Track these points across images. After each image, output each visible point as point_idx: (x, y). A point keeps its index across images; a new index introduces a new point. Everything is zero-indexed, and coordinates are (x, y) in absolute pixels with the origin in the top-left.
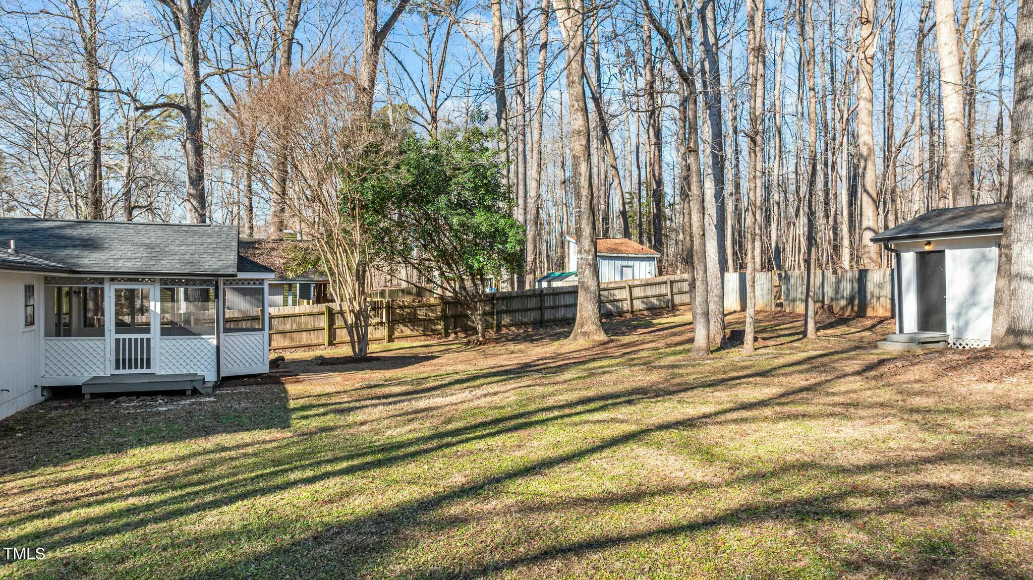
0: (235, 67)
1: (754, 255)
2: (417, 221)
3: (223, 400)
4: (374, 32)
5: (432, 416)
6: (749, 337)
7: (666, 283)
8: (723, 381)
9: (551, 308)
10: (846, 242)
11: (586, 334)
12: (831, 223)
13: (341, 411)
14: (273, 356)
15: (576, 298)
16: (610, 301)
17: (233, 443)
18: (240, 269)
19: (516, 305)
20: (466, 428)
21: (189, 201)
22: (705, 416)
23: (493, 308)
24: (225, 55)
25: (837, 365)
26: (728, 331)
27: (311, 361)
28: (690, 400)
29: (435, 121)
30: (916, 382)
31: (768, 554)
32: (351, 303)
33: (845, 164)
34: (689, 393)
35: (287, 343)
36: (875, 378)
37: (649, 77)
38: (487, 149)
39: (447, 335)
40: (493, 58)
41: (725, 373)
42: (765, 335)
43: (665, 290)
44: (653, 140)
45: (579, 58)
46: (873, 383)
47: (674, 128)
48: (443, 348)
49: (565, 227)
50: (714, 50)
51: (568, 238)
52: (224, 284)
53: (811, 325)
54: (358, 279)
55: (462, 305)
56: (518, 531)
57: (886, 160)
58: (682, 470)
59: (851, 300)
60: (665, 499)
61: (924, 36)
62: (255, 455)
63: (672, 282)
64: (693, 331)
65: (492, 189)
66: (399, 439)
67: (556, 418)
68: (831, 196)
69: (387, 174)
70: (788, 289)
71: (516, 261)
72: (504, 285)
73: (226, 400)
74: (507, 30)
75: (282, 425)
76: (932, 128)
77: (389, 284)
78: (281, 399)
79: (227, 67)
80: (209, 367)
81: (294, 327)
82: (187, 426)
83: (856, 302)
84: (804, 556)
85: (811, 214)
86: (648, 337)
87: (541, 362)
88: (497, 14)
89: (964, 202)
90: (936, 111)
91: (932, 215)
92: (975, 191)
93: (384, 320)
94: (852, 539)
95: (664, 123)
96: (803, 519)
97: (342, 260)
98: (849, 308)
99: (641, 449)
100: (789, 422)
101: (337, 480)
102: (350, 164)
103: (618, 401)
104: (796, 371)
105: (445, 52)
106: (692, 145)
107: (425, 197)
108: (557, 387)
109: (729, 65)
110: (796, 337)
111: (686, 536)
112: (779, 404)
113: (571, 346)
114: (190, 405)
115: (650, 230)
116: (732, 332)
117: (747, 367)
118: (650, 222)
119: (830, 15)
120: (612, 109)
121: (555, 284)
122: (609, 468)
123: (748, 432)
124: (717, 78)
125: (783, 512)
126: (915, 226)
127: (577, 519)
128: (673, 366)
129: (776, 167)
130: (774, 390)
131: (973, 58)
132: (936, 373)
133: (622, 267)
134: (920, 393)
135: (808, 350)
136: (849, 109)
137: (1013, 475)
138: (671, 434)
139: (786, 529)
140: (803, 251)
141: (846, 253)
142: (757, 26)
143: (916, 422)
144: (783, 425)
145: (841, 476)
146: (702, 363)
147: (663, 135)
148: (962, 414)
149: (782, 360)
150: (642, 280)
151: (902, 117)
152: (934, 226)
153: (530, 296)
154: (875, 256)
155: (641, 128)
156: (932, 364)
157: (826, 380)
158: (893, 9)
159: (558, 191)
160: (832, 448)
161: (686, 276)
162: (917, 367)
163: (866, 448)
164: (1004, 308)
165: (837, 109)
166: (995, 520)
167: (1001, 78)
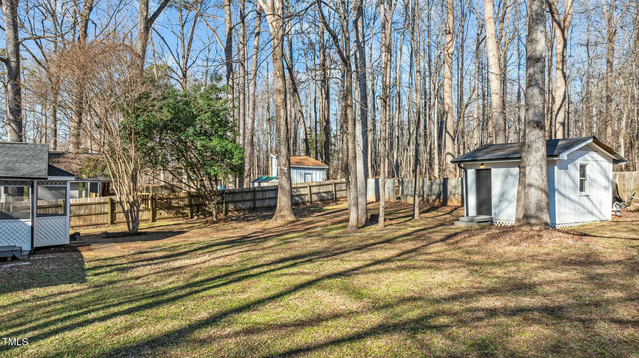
0: (46, 35)
1: (384, 168)
2: (173, 143)
3: (36, 264)
4: (146, 18)
5: (185, 273)
6: (381, 219)
7: (332, 184)
8: (366, 246)
9: (260, 199)
10: (436, 161)
11: (282, 216)
12: (428, 150)
13: (123, 270)
14: (72, 232)
15: (277, 194)
16: (297, 196)
17: (45, 294)
18: (49, 174)
19: (238, 197)
20: (207, 280)
21: (9, 124)
22: (357, 269)
23: (223, 199)
24: (38, 26)
25: (432, 235)
26: (369, 214)
27: (99, 235)
28: (348, 259)
29: (185, 77)
30: (476, 246)
32: (128, 196)
33: (436, 115)
34: (347, 254)
35: (81, 223)
36: (453, 243)
37: (322, 58)
38: (221, 99)
39: (192, 217)
40: (224, 39)
41: (367, 240)
42: (391, 217)
43: (331, 188)
44: (324, 96)
45: (280, 45)
46: (453, 247)
47: (337, 88)
48: (190, 225)
49: (269, 147)
50: (362, 45)
51: (271, 155)
52: (38, 184)
53: (417, 211)
54: (133, 181)
55: (202, 198)
56: (244, 349)
57: (459, 113)
58: (344, 305)
59: (439, 196)
60: (334, 323)
61: (479, 44)
62: (62, 302)
63: (335, 184)
64: (348, 214)
65: (224, 124)
66: (163, 288)
67: (265, 272)
68: (428, 133)
69: (154, 113)
70: (403, 189)
71: (238, 170)
72: (230, 185)
73: (38, 264)
74: (234, 23)
75: (81, 281)
76: (484, 95)
77: (152, 182)
78: (79, 262)
79: (40, 34)
80: (25, 241)
81: (87, 212)
82: (9, 283)
83: (442, 197)
85: (418, 145)
86: (321, 218)
87: (254, 235)
88: (228, 12)
89: (501, 141)
90: (486, 86)
91: (484, 147)
92: (507, 133)
93: (150, 207)
94: (443, 344)
95: (331, 85)
96: (415, 333)
97: (121, 168)
98: (438, 200)
99: (320, 292)
100: (406, 272)
101: (122, 318)
102: (128, 105)
103: (304, 260)
105: (192, 33)
106: (349, 102)
107: (179, 128)
108: (266, 251)
109: (370, 52)
110: (408, 218)
111: (348, 346)
112: (399, 260)
113: (274, 224)
114: (10, 268)
115: (322, 151)
116: (372, 215)
117: (380, 237)
118: (322, 146)
119: (428, 26)
120: (299, 77)
121: (263, 184)
122: (300, 305)
123: (382, 279)
124: (364, 63)
125: (404, 329)
126: (475, 154)
127: (282, 339)
128: (337, 237)
129: (397, 116)
130: (396, 252)
131: (505, 58)
132: (486, 241)
133: (305, 174)
134: (478, 253)
135: (415, 227)
136: (438, 83)
137: (526, 301)
138: (337, 281)
139: (406, 340)
140: (412, 165)
141: (436, 168)
142: (388, 32)
143: (476, 271)
144: (402, 274)
145: (436, 306)
146: (354, 235)
147: (330, 93)
148: (500, 266)
149: (400, 233)
150: (317, 182)
151: (467, 88)
152: (485, 154)
153: (246, 192)
154: (452, 170)
155: (318, 88)
156: (484, 236)
157: (426, 246)
158: (463, 27)
159: (265, 125)
160: (430, 288)
161: (344, 180)
162: (476, 237)
163: (449, 288)
164: (522, 203)
165: (432, 82)
166: (517, 328)
167: (519, 70)
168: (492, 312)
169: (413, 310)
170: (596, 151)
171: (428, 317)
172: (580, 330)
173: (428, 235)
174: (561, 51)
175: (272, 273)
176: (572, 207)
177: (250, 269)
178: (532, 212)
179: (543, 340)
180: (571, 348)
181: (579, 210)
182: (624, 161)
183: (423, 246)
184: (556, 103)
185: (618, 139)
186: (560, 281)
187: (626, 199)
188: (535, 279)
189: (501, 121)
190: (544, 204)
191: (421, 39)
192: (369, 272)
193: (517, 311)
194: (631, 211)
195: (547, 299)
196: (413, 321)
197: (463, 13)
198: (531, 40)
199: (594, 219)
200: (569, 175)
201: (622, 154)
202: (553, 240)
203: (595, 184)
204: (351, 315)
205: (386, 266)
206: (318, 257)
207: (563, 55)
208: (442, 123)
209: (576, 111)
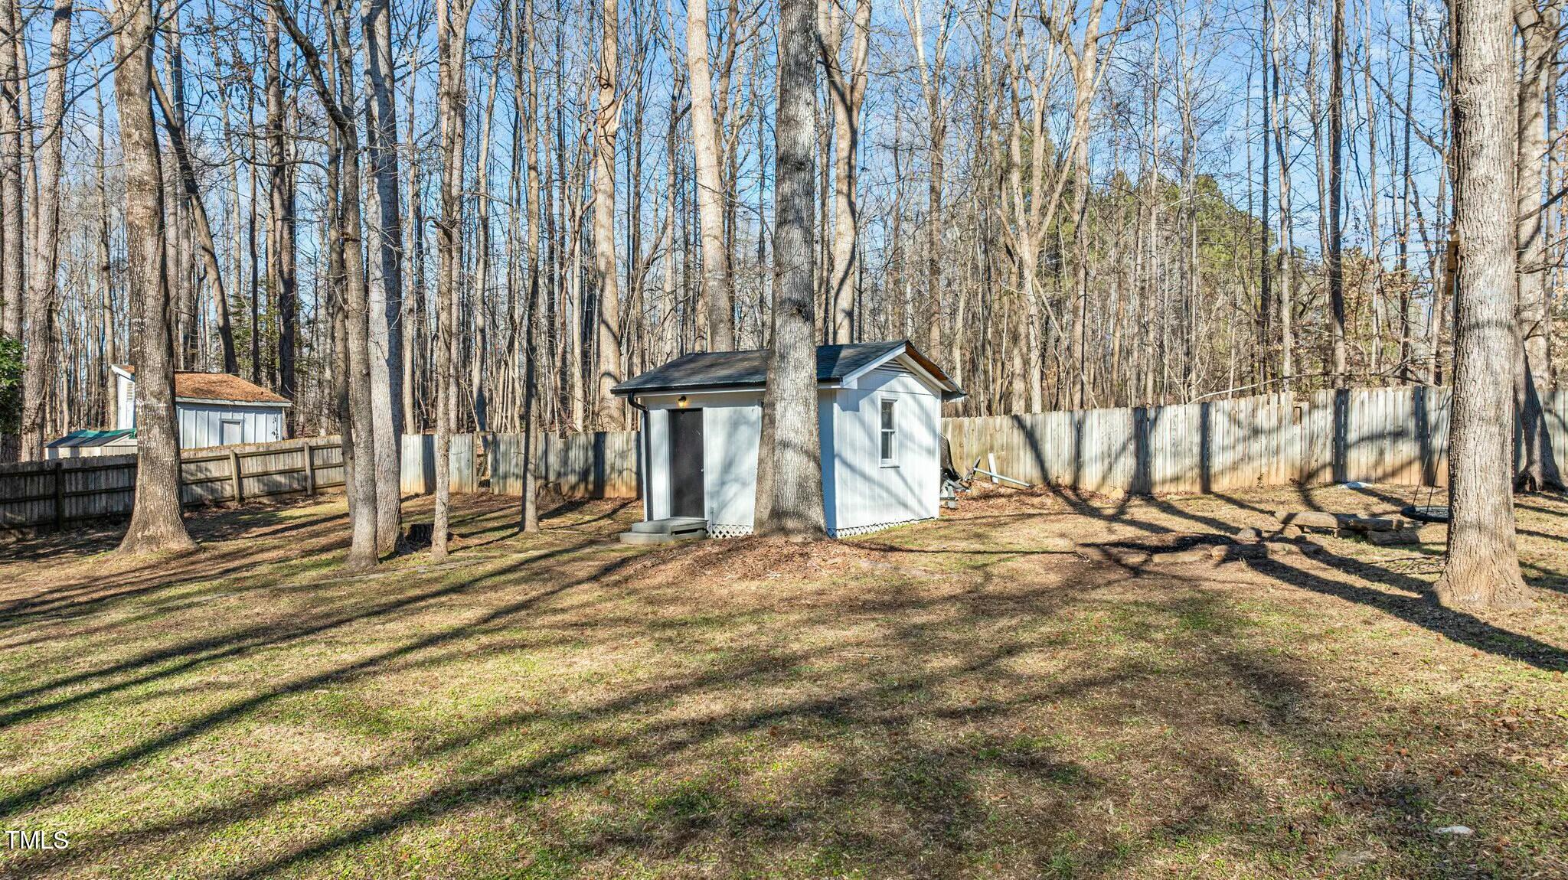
1: (447, 407)
6: (439, 535)
7: (302, 450)
8: (400, 604)
9: (77, 495)
10: (578, 392)
11: (151, 540)
12: (558, 364)
15: (133, 477)
16: (199, 482)
22: (372, 662)
25: (568, 569)
26: (407, 526)
28: (347, 640)
30: (669, 585)
31: (477, 859)
33: (577, 281)
34: (345, 628)
36: (617, 583)
37: (273, 108)
41: (401, 590)
42: (464, 530)
43: (300, 461)
44: (280, 213)
45: (142, 53)
46: (616, 591)
47: (317, 197)
49: (108, 347)
50: (387, 85)
51: (115, 369)
53: (530, 512)
57: (631, 279)
58: (337, 754)
59: (584, 475)
60: (311, 802)
61: (677, 119)
63: (312, 449)
64: (349, 527)
67: (95, 694)
68: (558, 324)
70: (496, 461)
76: (687, 242)
83: (591, 478)
84: (529, 850)
85: (531, 350)
86: (269, 541)
87: (57, 595)
89: (723, 346)
90: (692, 221)
91: (686, 359)
92: (736, 331)
94: (593, 813)
95: (299, 186)
96: (525, 798)
98: (582, 487)
99: (266, 728)
100: (502, 659)
103: (219, 651)
104: (510, 582)
106: (350, 229)
109: (409, 110)
110: (509, 532)
111: (348, 856)
112: (486, 632)
113: (122, 563)
115: (273, 361)
116: (413, 527)
117: (436, 580)
118: (273, 348)
119: (558, 63)
120: (205, 152)
121: (85, 452)
122: (206, 768)
123: (441, 680)
124: (392, 130)
125: (497, 792)
126: (667, 374)
127: (146, 867)
128: (317, 587)
129: (480, 276)
130: (478, 612)
131: (732, 159)
132: (692, 573)
133: (223, 422)
134: (674, 600)
135: (527, 550)
136: (583, 204)
137: (776, 695)
138: (316, 697)
139: (502, 817)
140: (518, 403)
141: (578, 408)
142: (455, 62)
143: (670, 640)
144: (494, 665)
145: (576, 727)
146: (365, 578)
147: (298, 206)
148: (722, 625)
149: (489, 567)
150: (258, 446)
151: (651, 223)
152: (689, 375)
153: (31, 475)
154: (616, 413)
155: (260, 190)
156: (688, 561)
157: (553, 593)
158: (640, 74)
159: (93, 282)
160: (564, 690)
161: (337, 439)
162: (670, 566)
163: (608, 683)
164: (768, 484)
165: (566, 201)
166: (758, 754)
167: (762, 191)
168: (706, 728)
169: (521, 745)
170: (912, 373)
171: (556, 755)
172: (883, 740)
173: (561, 569)
174: (845, 154)
175: (116, 694)
176: (867, 491)
177: (40, 690)
178: (790, 499)
179: (812, 772)
180: (865, 780)
181: (880, 497)
182: (961, 395)
183: (547, 594)
184: (837, 266)
185: (951, 351)
186: (844, 645)
187: (964, 473)
188: (796, 646)
189: (724, 303)
190: (812, 485)
191: (540, 90)
192: (407, 666)
193: (758, 719)
194: (973, 499)
195: (819, 686)
196: (521, 771)
197: (639, 40)
198: (786, 122)
199: (909, 516)
200: (862, 423)
201: (958, 381)
202: (830, 562)
203: (909, 444)
204: (356, 776)
205: (452, 647)
206: (261, 640)
207: (849, 163)
208: (591, 298)
209: (875, 289)
